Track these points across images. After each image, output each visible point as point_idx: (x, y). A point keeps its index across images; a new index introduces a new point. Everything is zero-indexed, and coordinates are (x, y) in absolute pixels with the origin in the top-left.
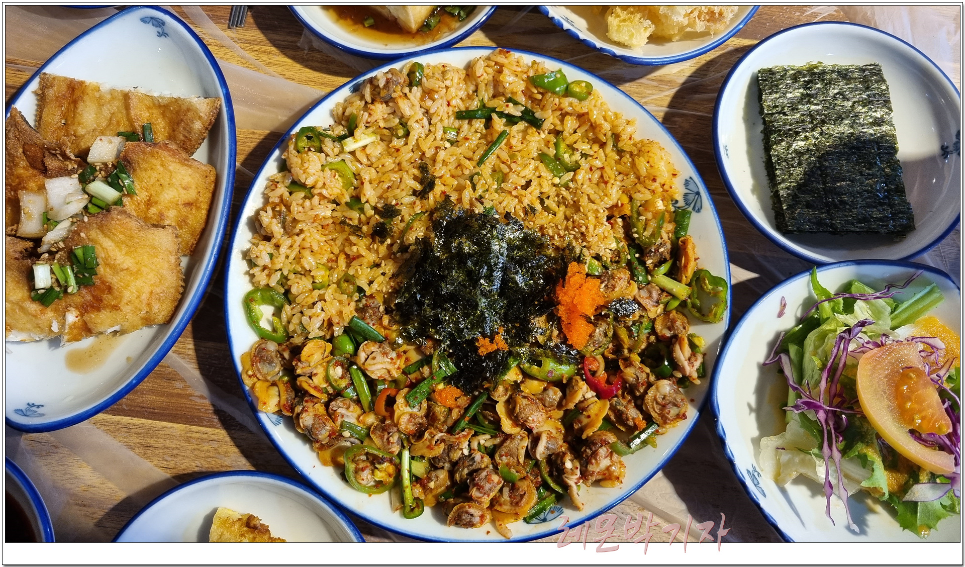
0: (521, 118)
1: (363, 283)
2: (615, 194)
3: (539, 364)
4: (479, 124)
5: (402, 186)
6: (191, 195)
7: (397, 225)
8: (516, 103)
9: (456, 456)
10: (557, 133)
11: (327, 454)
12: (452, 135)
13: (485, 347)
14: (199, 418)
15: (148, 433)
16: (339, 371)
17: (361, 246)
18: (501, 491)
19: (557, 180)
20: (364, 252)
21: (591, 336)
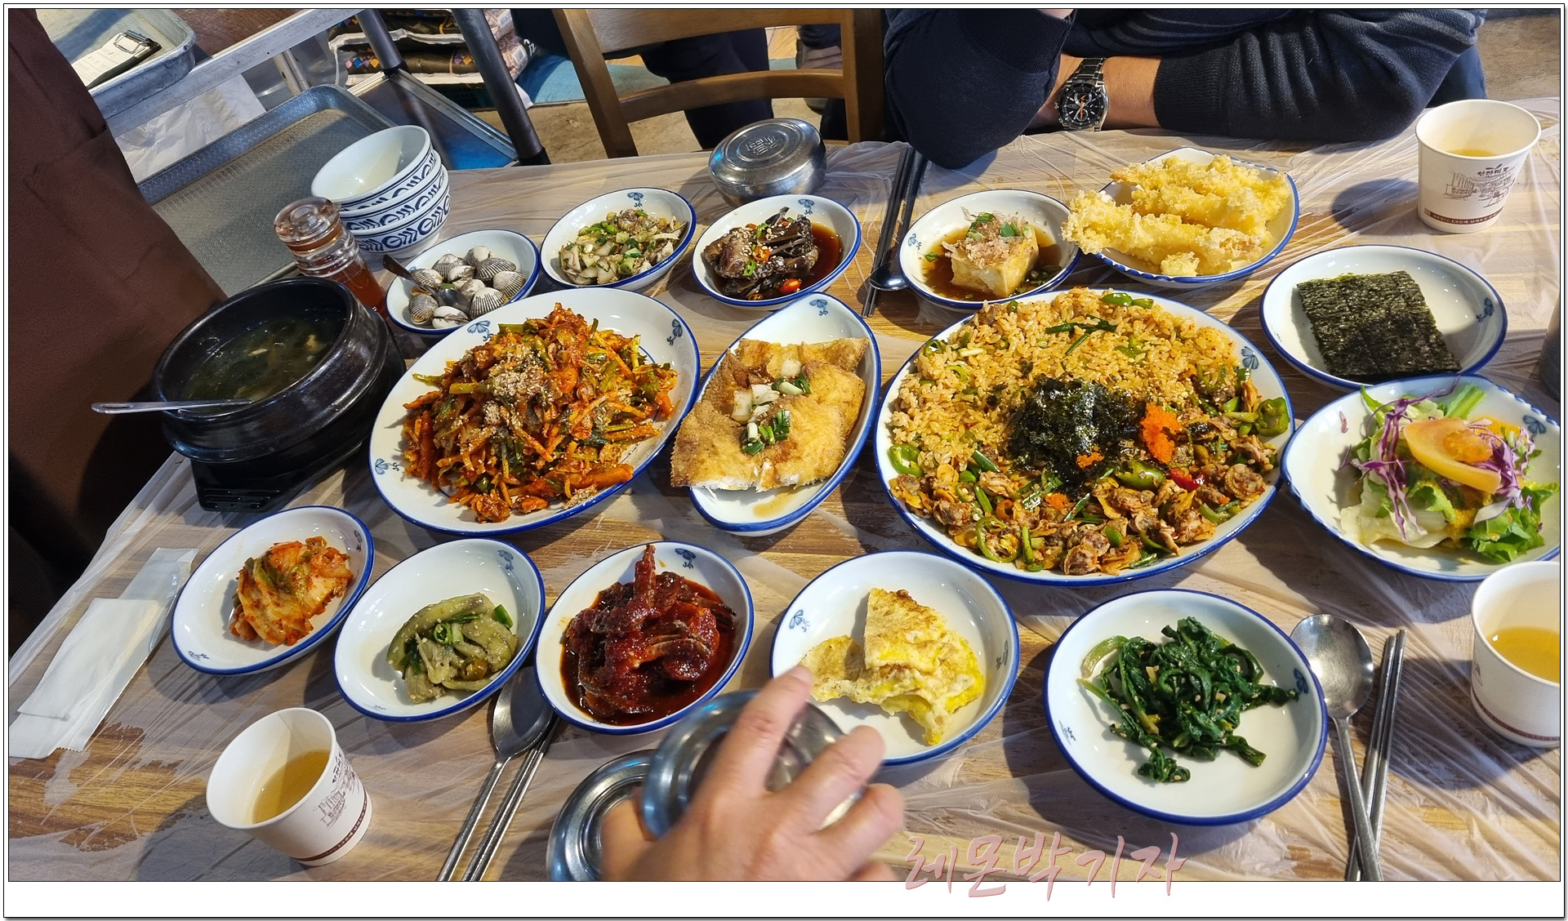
0: (1098, 327)
1: (979, 437)
2: (1182, 364)
3: (1131, 471)
4: (1065, 335)
5: (1007, 374)
6: (849, 397)
7: (1005, 396)
8: (1092, 318)
9: (1068, 532)
10: (1129, 334)
11: (961, 538)
12: (1043, 343)
13: (1083, 462)
14: (849, 550)
15: (809, 562)
16: (965, 491)
17: (976, 416)
18: (1108, 551)
19: (1132, 360)
20: (980, 419)
21: (1174, 453)
